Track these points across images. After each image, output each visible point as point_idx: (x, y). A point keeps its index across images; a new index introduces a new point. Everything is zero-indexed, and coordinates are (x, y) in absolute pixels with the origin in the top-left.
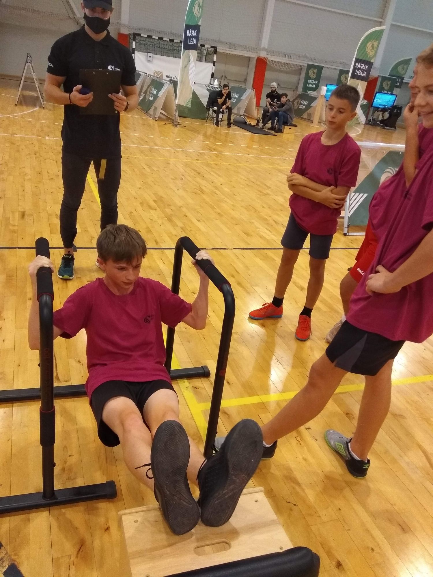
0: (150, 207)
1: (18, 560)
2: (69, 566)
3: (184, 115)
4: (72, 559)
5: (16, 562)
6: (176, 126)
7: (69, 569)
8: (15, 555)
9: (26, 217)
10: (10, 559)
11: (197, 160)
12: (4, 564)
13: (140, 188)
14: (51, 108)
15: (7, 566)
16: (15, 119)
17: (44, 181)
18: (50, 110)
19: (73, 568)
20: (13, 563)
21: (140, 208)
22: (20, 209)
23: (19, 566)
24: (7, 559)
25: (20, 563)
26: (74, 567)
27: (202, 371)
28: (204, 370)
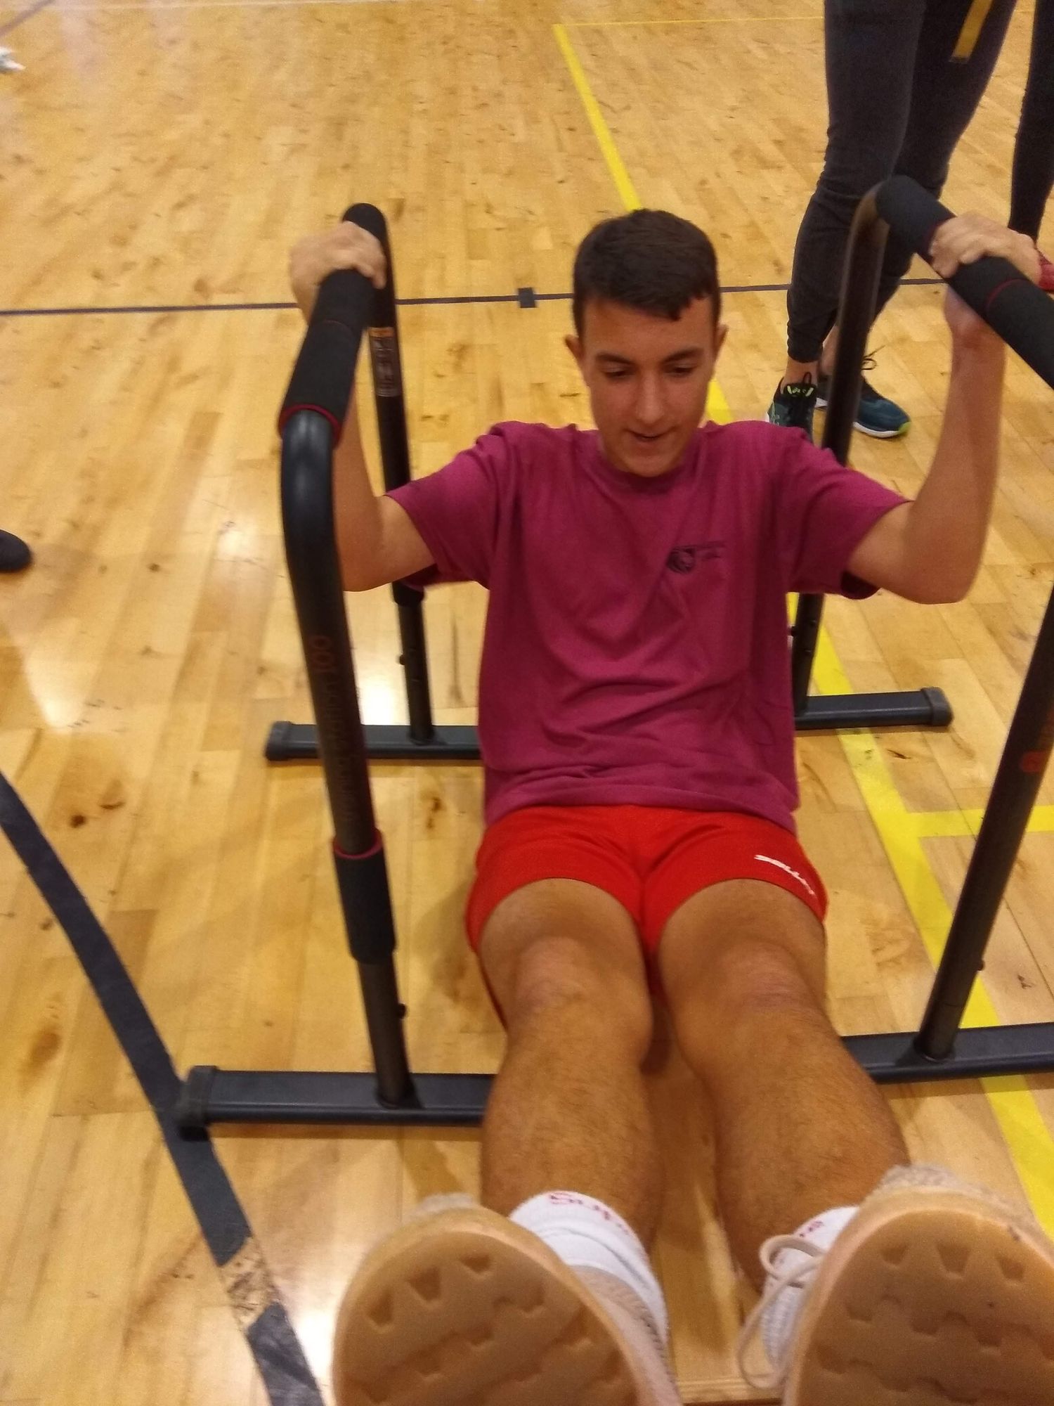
0: (764, 163)
5: (286, 1303)
9: (406, 214)
10: (270, 1287)
12: (252, 1300)
13: (733, 109)
15: (260, 1310)
17: (462, 112)
20: (275, 1301)
21: (729, 168)
24: (260, 1286)
27: (924, 708)
28: (930, 704)
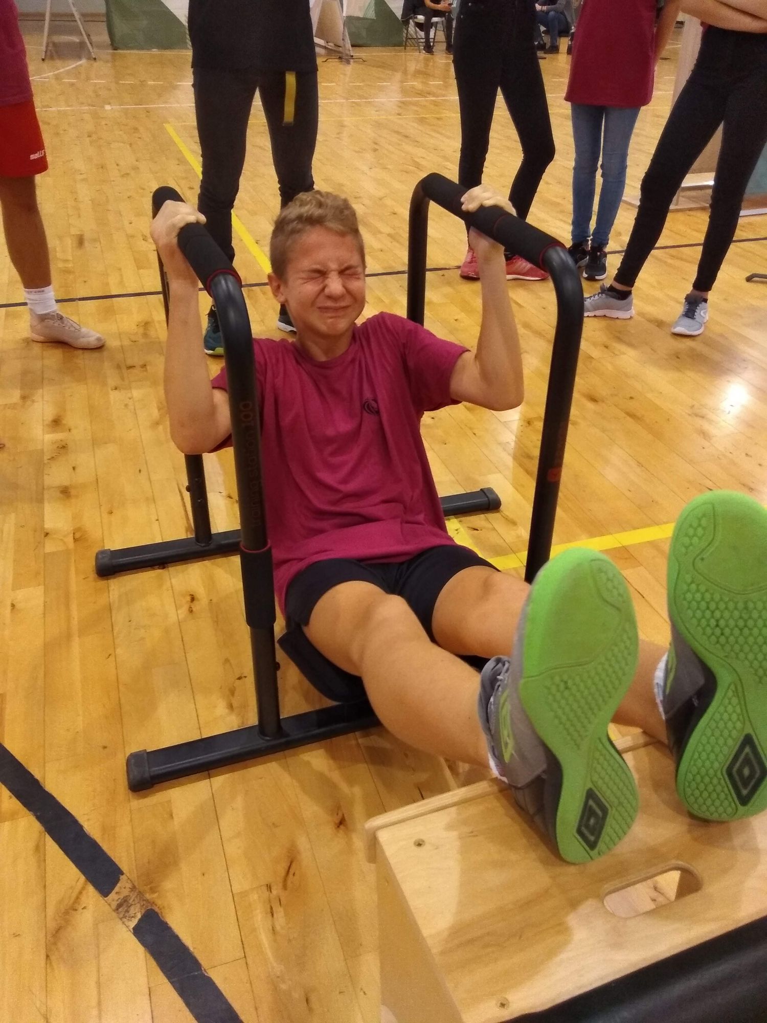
1: (159, 902)
2: (271, 908)
3: (360, 42)
4: (274, 892)
5: (156, 905)
6: (348, 62)
7: (273, 915)
8: (153, 891)
9: (86, 244)
10: (144, 900)
11: (399, 114)
12: (132, 911)
14: (109, 57)
15: (139, 916)
16: (44, 82)
17: (112, 179)
18: (107, 62)
19: (280, 913)
20: (149, 908)
22: (74, 231)
23: (163, 915)
24: (136, 901)
25: (164, 907)
26: (281, 909)
27: (484, 499)
28: (487, 497)
